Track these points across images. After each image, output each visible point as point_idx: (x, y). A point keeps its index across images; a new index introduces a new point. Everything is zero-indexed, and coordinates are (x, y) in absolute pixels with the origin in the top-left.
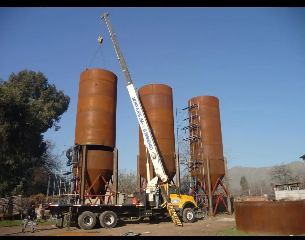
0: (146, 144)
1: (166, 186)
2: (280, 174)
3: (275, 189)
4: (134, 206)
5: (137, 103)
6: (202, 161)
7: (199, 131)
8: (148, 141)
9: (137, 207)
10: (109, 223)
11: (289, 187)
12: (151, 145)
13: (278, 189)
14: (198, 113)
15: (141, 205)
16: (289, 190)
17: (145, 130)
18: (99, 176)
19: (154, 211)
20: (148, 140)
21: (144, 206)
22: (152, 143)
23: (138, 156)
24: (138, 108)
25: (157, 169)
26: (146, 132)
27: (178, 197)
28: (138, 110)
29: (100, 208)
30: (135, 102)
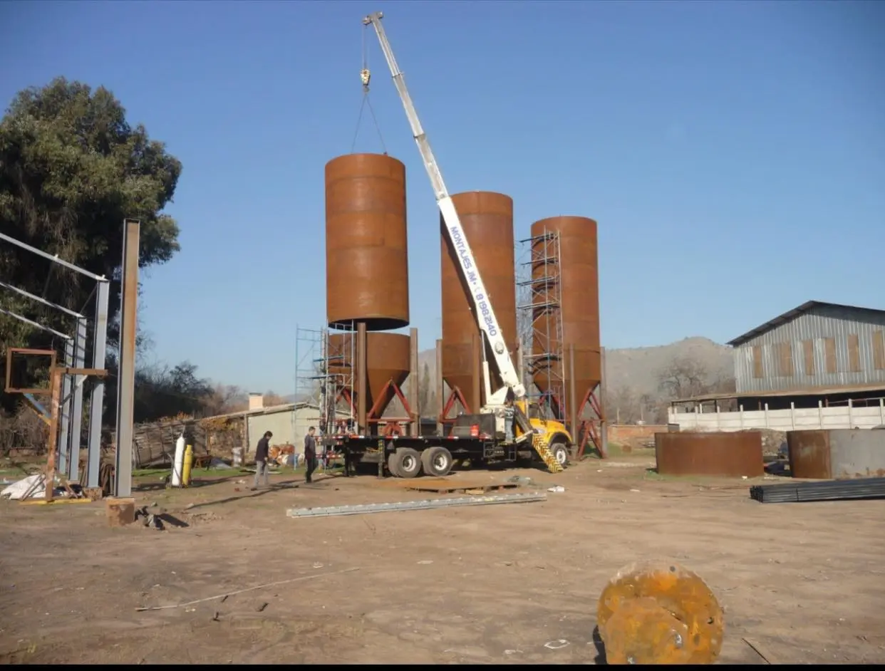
0: (483, 325)
1: (524, 405)
2: (682, 377)
3: (670, 409)
4: (476, 440)
5: (460, 239)
6: (561, 353)
7: (558, 292)
8: (486, 319)
9: (481, 441)
10: (437, 467)
11: (701, 405)
12: (493, 327)
13: (676, 409)
14: (557, 253)
15: (487, 438)
16: (699, 412)
17: (480, 297)
18: (389, 383)
19: (506, 448)
20: (487, 316)
21: (491, 439)
22: (495, 323)
23: (437, 341)
24: (464, 251)
25: (506, 373)
26: (481, 301)
27: (542, 423)
28: (464, 255)
29: (426, 441)
30: (457, 236)
